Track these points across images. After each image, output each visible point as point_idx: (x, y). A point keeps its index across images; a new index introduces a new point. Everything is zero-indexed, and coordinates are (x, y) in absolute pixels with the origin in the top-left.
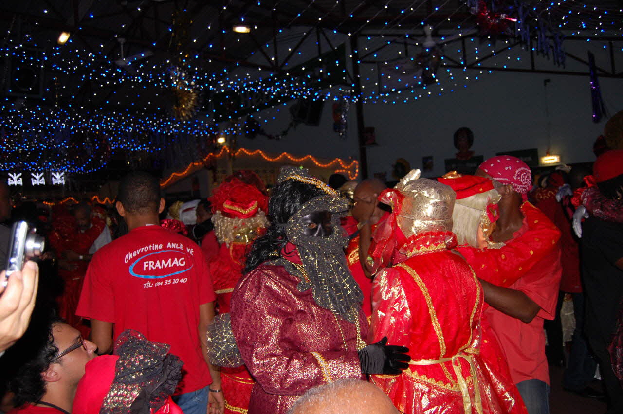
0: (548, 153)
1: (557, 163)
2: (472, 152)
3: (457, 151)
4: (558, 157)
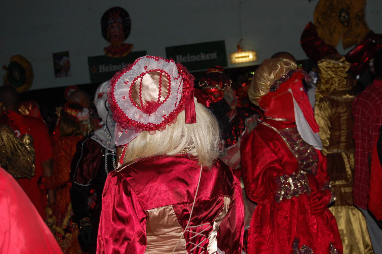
0: (240, 49)
1: (253, 62)
4: (254, 53)
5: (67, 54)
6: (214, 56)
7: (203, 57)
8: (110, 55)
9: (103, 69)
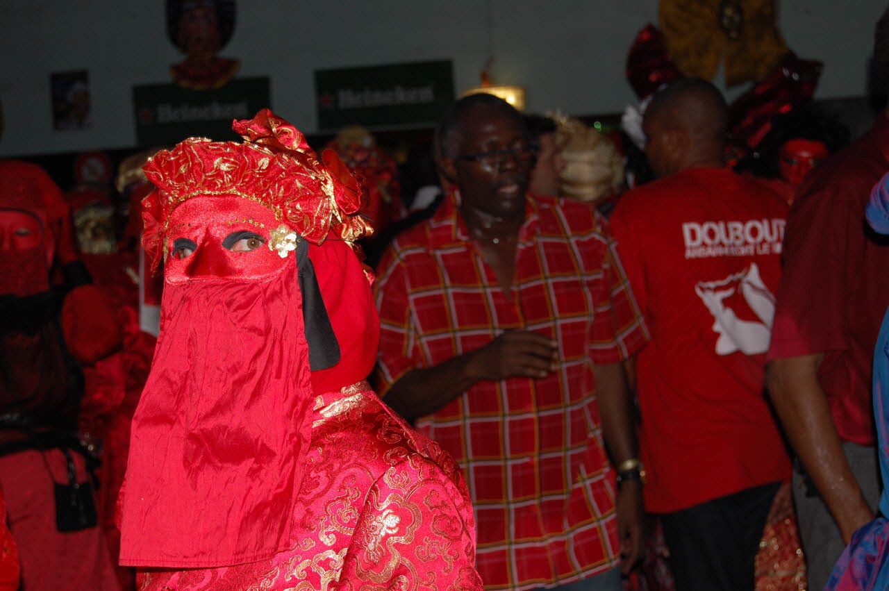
0: (487, 80)
2: (231, 64)
3: (176, 57)
4: (519, 93)
5: (82, 76)
6: (426, 94)
7: (401, 96)
8: (184, 84)
9: (166, 114)
